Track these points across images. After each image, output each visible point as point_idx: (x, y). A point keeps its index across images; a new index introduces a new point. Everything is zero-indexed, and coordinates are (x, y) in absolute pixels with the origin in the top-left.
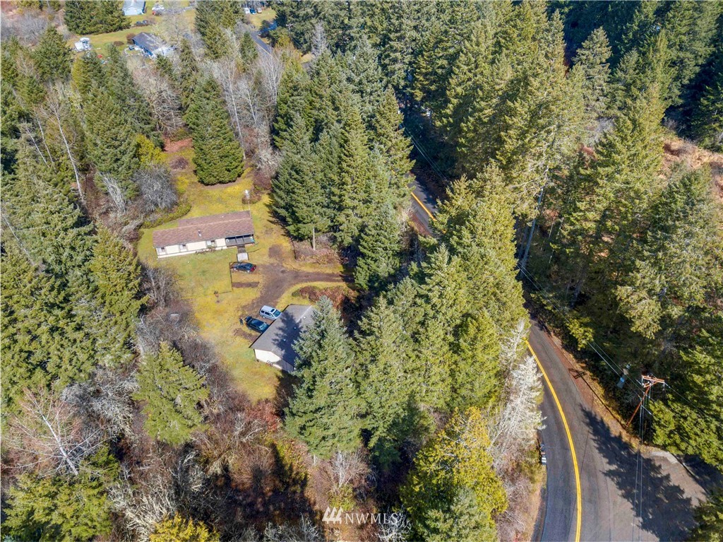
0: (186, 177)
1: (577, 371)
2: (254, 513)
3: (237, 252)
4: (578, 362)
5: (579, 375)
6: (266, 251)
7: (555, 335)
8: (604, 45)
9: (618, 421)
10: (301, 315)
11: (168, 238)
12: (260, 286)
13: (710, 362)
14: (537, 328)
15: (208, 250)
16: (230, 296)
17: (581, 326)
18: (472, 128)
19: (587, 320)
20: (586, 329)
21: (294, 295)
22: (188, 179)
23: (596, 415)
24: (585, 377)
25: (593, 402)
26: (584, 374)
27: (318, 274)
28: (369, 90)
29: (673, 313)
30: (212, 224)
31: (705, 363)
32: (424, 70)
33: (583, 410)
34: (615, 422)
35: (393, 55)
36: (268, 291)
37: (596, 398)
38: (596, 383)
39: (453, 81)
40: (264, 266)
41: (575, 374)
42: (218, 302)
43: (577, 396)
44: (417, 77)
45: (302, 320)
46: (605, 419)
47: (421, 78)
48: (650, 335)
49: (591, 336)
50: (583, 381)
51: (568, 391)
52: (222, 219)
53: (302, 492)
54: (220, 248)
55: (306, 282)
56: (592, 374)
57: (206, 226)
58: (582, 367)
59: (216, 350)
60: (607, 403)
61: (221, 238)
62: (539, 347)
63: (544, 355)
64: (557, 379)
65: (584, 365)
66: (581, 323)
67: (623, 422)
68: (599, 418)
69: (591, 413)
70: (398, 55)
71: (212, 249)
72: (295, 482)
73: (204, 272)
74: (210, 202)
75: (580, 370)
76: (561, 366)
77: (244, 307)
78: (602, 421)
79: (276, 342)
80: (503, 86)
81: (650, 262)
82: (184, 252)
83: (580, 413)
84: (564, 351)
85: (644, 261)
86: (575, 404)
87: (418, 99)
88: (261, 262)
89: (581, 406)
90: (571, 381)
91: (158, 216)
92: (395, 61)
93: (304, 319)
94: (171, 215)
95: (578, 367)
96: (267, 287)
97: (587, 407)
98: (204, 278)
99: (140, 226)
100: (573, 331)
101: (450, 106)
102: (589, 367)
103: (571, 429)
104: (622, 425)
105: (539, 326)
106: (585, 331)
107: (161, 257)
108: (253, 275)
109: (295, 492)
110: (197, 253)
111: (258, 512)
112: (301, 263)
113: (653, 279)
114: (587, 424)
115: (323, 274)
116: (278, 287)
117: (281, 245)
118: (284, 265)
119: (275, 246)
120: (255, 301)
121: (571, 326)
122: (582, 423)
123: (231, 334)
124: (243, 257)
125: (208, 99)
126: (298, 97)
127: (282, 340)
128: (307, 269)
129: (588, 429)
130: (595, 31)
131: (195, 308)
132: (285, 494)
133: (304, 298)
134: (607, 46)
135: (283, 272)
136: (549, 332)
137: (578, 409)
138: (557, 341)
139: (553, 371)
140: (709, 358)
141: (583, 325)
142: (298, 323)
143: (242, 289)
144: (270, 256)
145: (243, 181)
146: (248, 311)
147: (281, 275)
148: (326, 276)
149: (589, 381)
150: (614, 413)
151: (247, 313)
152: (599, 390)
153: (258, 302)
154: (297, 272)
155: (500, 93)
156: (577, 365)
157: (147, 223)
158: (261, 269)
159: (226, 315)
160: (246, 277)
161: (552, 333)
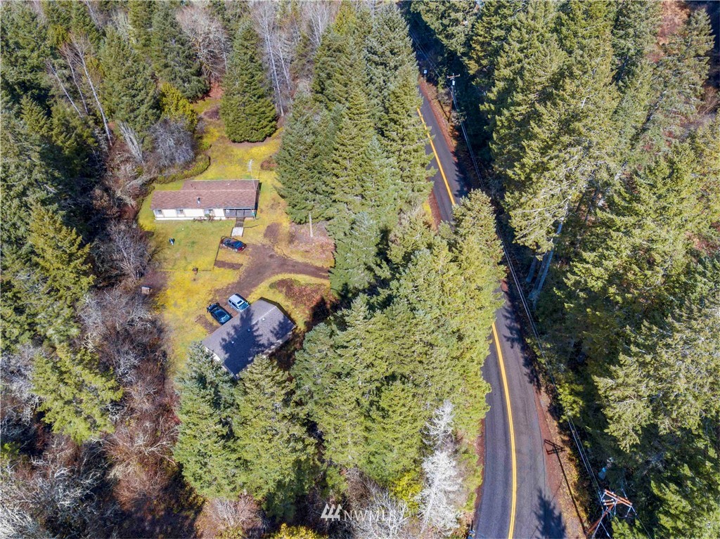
0: (219, 129)
1: (554, 445)
2: (139, 530)
3: (233, 225)
4: (560, 433)
5: (556, 450)
6: (263, 228)
7: (547, 392)
8: (703, 33)
9: (581, 520)
10: (261, 315)
11: (166, 201)
12: (242, 269)
13: (684, 508)
14: (527, 379)
15: (206, 218)
16: (208, 275)
17: (571, 394)
18: (506, 124)
19: (580, 388)
20: (577, 399)
21: (272, 286)
22: (218, 131)
23: (554, 508)
24: (561, 455)
25: (558, 489)
26: (562, 450)
27: (306, 265)
28: (392, 64)
29: (662, 426)
30: (214, 191)
31: (676, 508)
32: (481, 39)
33: (540, 498)
34: (577, 521)
35: (453, 15)
36: (247, 277)
37: (564, 485)
38: (572, 466)
39: (502, 60)
40: (254, 246)
41: (551, 448)
42: (195, 280)
43: (542, 478)
44: (474, 45)
45: (260, 322)
46: (565, 515)
47: (478, 48)
48: (625, 445)
49: (577, 409)
50: (557, 459)
51: (533, 468)
52: (227, 187)
53: (194, 520)
54: (218, 218)
55: (290, 273)
56: (571, 452)
57: (207, 194)
58: (563, 441)
59: (172, 336)
60: (577, 495)
61: (219, 208)
62: (520, 405)
63: (521, 414)
64: (525, 450)
65: (566, 438)
66: (572, 390)
67: (586, 525)
68: (556, 513)
69: (549, 505)
70: (460, 15)
71: (211, 219)
72: (191, 506)
73: (193, 243)
74: (230, 162)
75: (559, 444)
76: (537, 433)
77: (217, 291)
78: (560, 517)
79: (224, 343)
80: (543, 79)
81: (637, 361)
82: (181, 217)
83: (536, 501)
84: (548, 414)
85: (630, 356)
86: (535, 488)
87: (471, 72)
88: (253, 241)
89: (540, 491)
90: (542, 456)
91: (173, 171)
92: (456, 22)
93: (263, 321)
94: (186, 172)
95: (558, 439)
96: (249, 272)
97: (548, 495)
98: (191, 250)
99: (152, 180)
100: (562, 396)
101: (495, 90)
102: (571, 444)
103: (517, 517)
104: (584, 527)
105: (529, 377)
106: (575, 402)
107: (158, 219)
108: (239, 255)
109: (187, 517)
110: (195, 220)
111: (144, 530)
112: (294, 250)
113: (639, 382)
114: (539, 517)
115: (312, 266)
116: (259, 273)
117: (281, 224)
118: (276, 249)
119: (275, 224)
120: (230, 286)
121: (561, 390)
122: (533, 514)
123: (193, 319)
124: (238, 232)
125: (247, 48)
126: (329, 59)
127: (230, 342)
128: (297, 258)
129: (537, 523)
130: (696, 14)
131: (170, 283)
132: (177, 516)
133: (281, 292)
134: (710, 35)
135: (271, 256)
136: (539, 387)
137: (536, 494)
138: (545, 400)
139: (524, 438)
140: (684, 503)
141: (573, 392)
142: (254, 325)
143: (222, 269)
144: (265, 235)
145: (272, 142)
146: (219, 296)
147: (268, 260)
148: (313, 270)
149: (564, 460)
150: (580, 509)
151: (217, 298)
152: (573, 475)
153: (232, 288)
154: (285, 260)
155: (539, 88)
156: (558, 437)
157: (160, 177)
158: (250, 249)
159: (196, 297)
160: (233, 256)
161: (543, 389)
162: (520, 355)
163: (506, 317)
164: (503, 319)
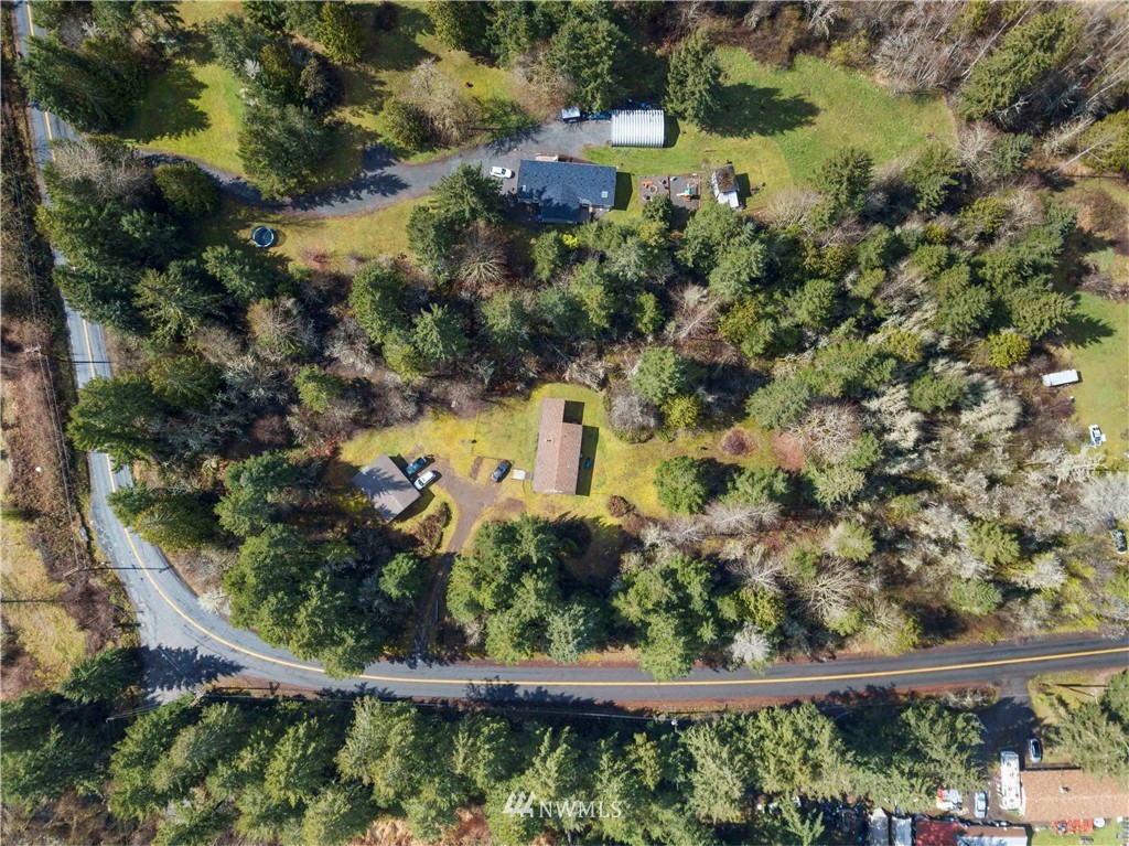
1: (276, 689)
4: (284, 696)
5: (272, 689)
9: (228, 688)
14: (327, 687)
25: (247, 681)
26: (272, 693)
33: (243, 667)
37: (250, 686)
41: (275, 686)
43: (256, 673)
46: (231, 678)
50: (266, 687)
51: (262, 670)
58: (278, 696)
60: (243, 692)
62: (308, 676)
63: (300, 674)
64: (274, 668)
69: (239, 672)
75: (277, 693)
76: (286, 681)
77: (448, 460)
78: (231, 675)
83: (242, 664)
84: (299, 693)
86: (249, 666)
90: (269, 678)
95: (280, 693)
97: (246, 673)
104: (223, 688)
105: (329, 690)
114: (232, 662)
122: (234, 659)
136: (320, 694)
137: (245, 665)
138: (310, 695)
139: (283, 671)
152: (256, 694)
159: (444, 445)
160: (488, 471)
161: (318, 697)
162: (348, 689)
163: (386, 689)
164: (383, 687)
